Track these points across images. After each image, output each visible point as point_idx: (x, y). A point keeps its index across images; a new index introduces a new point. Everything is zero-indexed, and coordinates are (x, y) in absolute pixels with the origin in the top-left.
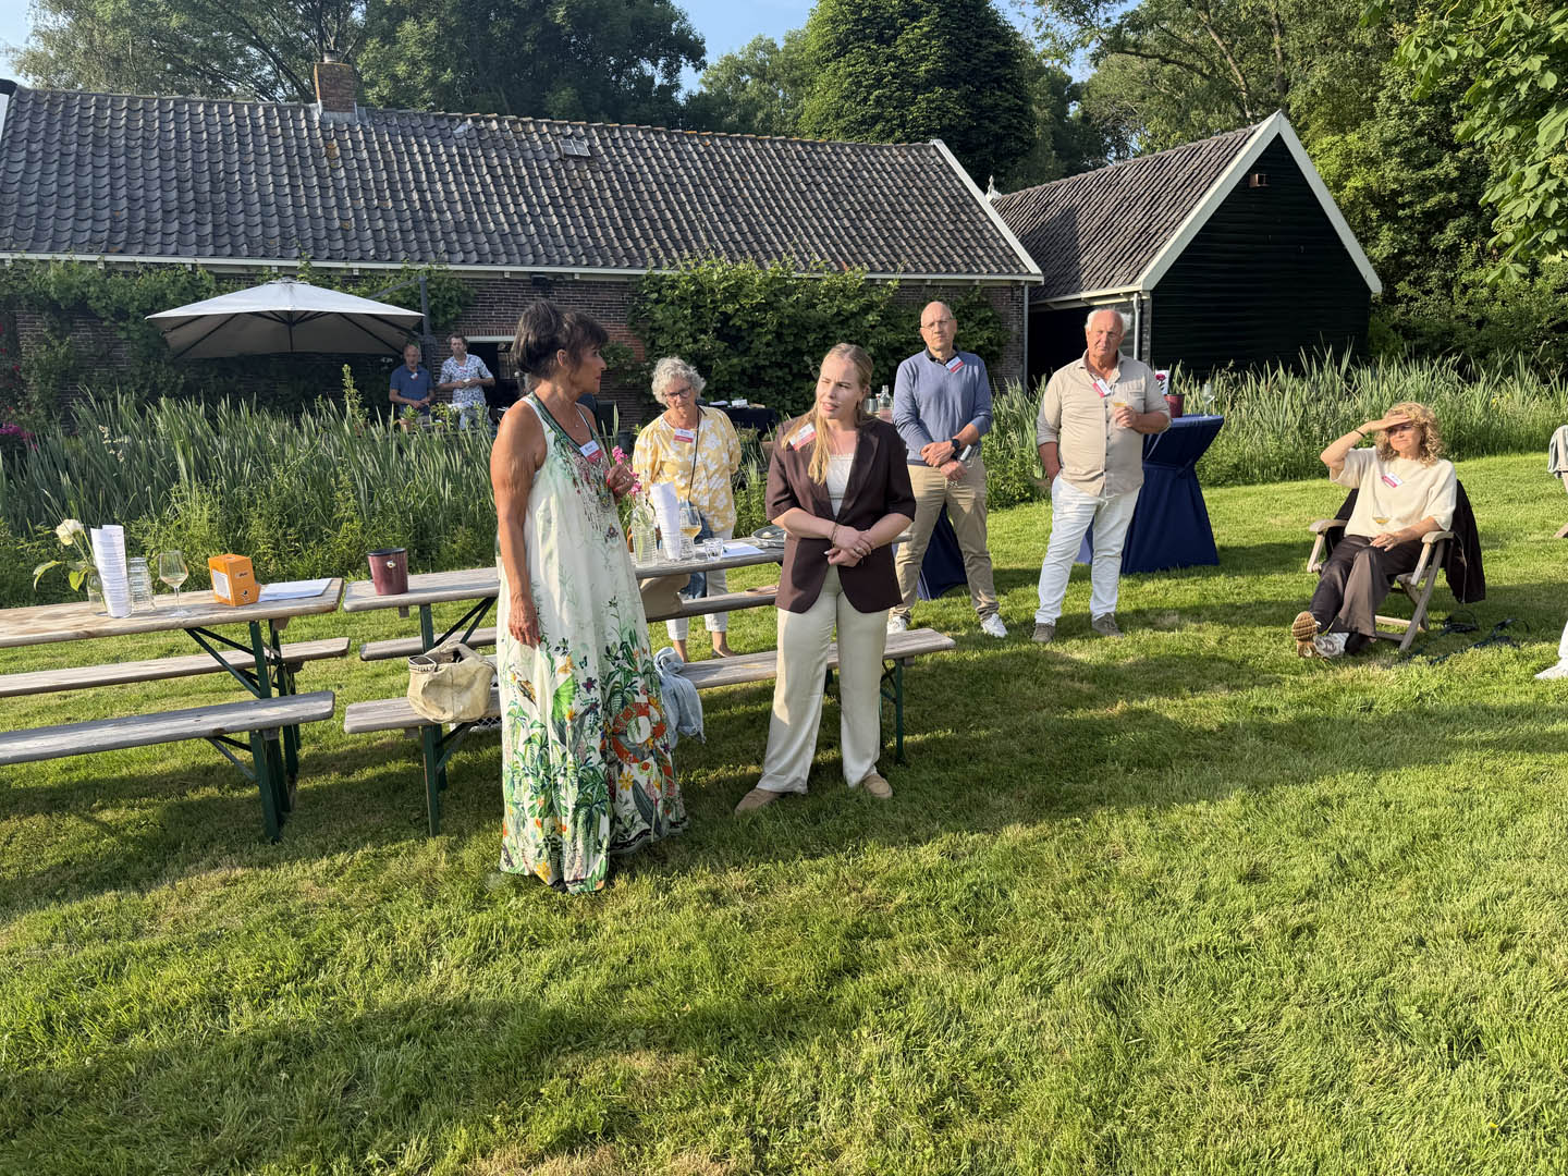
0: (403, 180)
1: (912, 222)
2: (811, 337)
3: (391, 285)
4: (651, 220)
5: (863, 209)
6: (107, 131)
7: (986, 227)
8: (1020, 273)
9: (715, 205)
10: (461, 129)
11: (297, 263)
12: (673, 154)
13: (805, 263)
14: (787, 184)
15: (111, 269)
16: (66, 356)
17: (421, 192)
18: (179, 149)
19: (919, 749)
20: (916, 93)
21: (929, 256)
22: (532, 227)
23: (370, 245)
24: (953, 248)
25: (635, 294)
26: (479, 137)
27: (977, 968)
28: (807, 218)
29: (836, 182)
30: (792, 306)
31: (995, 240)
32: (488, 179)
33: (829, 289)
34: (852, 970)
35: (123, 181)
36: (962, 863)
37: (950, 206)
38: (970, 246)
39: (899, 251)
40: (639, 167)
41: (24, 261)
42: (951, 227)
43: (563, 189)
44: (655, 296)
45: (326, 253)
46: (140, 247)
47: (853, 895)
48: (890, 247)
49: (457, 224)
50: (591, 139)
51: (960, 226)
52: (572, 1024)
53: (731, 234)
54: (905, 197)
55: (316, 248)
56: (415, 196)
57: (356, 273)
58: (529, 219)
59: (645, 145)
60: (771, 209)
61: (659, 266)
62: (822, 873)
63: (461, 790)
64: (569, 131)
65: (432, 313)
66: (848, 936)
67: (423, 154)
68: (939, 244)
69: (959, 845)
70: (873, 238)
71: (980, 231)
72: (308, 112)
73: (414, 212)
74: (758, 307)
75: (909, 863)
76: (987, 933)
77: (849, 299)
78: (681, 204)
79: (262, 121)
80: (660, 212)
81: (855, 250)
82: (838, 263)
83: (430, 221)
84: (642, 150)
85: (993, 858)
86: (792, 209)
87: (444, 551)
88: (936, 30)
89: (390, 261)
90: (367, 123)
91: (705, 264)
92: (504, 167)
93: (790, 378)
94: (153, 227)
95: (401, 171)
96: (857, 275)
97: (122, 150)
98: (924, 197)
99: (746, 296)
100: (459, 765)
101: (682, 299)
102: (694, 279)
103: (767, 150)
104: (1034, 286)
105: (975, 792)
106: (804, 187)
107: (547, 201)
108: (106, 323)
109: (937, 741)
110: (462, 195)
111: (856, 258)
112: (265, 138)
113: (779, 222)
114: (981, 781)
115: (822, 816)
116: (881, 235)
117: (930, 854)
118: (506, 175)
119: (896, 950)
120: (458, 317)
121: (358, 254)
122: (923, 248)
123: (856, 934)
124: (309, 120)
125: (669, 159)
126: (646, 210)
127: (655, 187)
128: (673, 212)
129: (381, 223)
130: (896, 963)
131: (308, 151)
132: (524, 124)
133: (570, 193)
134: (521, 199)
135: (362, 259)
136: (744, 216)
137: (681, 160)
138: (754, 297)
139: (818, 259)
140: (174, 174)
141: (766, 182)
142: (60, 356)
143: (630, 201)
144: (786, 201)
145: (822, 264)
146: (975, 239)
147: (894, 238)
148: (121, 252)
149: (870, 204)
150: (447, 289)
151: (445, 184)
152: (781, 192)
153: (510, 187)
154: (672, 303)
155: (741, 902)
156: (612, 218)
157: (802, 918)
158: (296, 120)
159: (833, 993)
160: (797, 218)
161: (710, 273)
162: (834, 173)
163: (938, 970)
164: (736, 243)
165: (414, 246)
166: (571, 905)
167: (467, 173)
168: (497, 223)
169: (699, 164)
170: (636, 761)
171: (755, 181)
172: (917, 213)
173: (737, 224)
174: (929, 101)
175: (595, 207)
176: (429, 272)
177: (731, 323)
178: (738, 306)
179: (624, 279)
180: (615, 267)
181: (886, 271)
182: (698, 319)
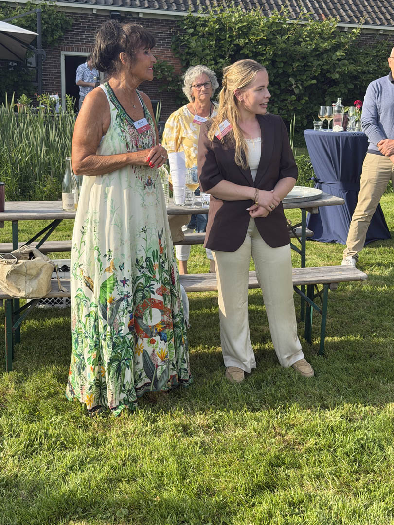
2: (296, 65)
3: (19, 13)
13: (297, 13)
19: (335, 346)
21: (383, 13)
25: (179, 28)
27: (357, 495)
30: (284, 42)
33: (311, 32)
34: (271, 486)
36: (356, 425)
39: (362, 9)
44: (191, 30)
47: (278, 438)
48: (356, 5)
52: (81, 501)
61: (196, 11)
62: (259, 421)
63: (30, 344)
65: (44, 34)
66: (271, 464)
69: (355, 413)
74: (261, 42)
75: (318, 421)
76: (367, 472)
77: (325, 40)
81: (332, 7)
82: (319, 14)
85: (377, 423)
87: (38, 191)
91: (227, 10)
93: (278, 92)
96: (332, 23)
99: (254, 34)
100: (30, 329)
101: (210, 34)
102: (219, 21)
105: (371, 379)
109: (349, 342)
111: (332, 12)
114: (376, 372)
115: (263, 384)
117: (334, 417)
119: (302, 477)
120: (60, 38)
122: (379, 8)
123: (276, 463)
130: (301, 485)
138: (258, 35)
139: (305, 11)
145: (308, 15)
150: (55, 19)
154: (203, 36)
155: (202, 434)
157: (241, 448)
159: (256, 500)
161: (230, 17)
163: (330, 493)
166: (90, 425)
170: (146, 337)
176: (44, 6)
177: (241, 52)
178: (247, 41)
179: (173, 19)
180: (167, 9)
181: (351, 22)
182: (220, 48)
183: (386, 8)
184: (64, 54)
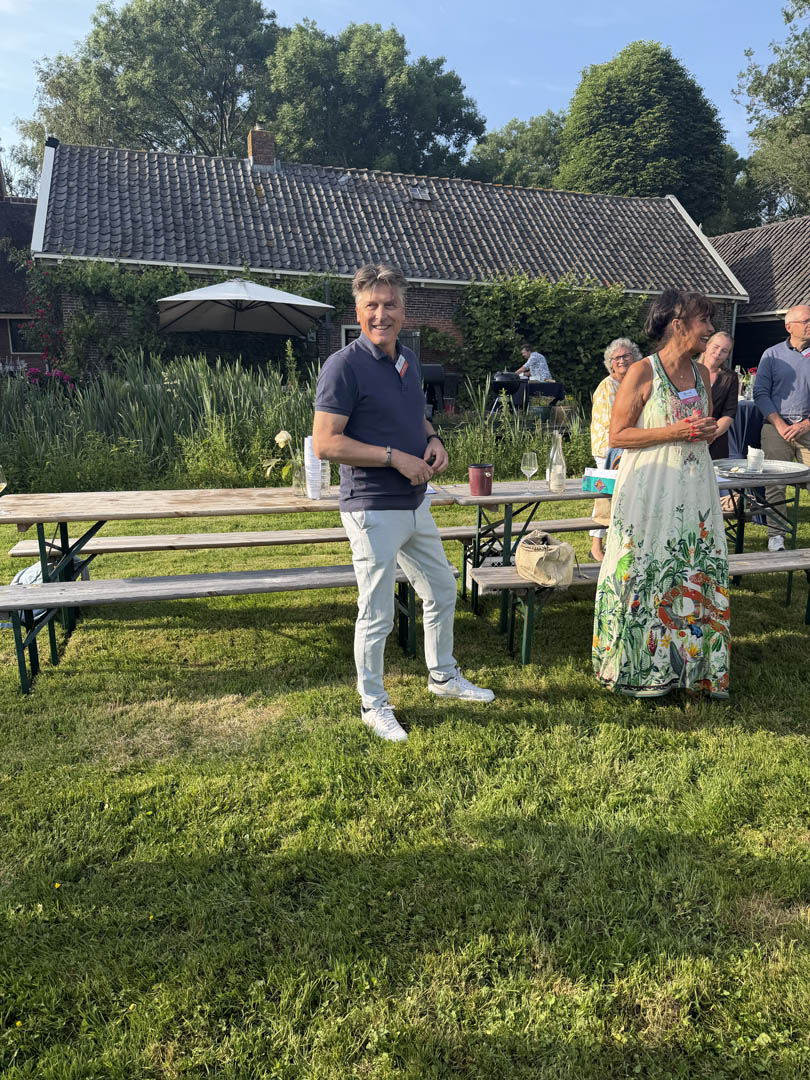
0: (306, 214)
1: (654, 254)
2: (585, 333)
3: (302, 286)
4: (473, 247)
5: (619, 243)
6: (116, 174)
7: (707, 260)
8: (732, 294)
9: (516, 237)
10: (343, 179)
11: (242, 269)
12: (486, 200)
13: (580, 280)
14: (565, 223)
15: (123, 269)
16: (93, 327)
17: (318, 222)
18: (162, 188)
20: (646, 162)
21: (666, 278)
22: (393, 250)
23: (287, 258)
24: (683, 274)
25: (463, 298)
26: (356, 186)
28: (580, 248)
29: (599, 223)
30: (573, 310)
31: (714, 269)
32: (362, 214)
33: (599, 299)
35: (128, 209)
37: (681, 243)
38: (696, 273)
39: (646, 274)
40: (463, 208)
41: (70, 261)
42: (682, 259)
43: (412, 223)
44: (476, 300)
45: (259, 263)
46: (141, 254)
48: (639, 271)
49: (344, 246)
50: (430, 188)
51: (688, 257)
53: (527, 258)
54: (648, 235)
55: (253, 259)
56: (315, 225)
57: (278, 277)
58: (390, 243)
59: (467, 193)
60: (555, 241)
61: (478, 279)
64: (416, 182)
67: (319, 196)
68: (673, 270)
70: (627, 264)
71: (703, 263)
72: (243, 164)
73: (314, 236)
74: (546, 311)
77: (614, 306)
78: (493, 236)
79: (214, 170)
80: (478, 240)
81: (614, 272)
82: (603, 281)
83: (325, 243)
84: (465, 197)
86: (569, 242)
88: (666, 115)
89: (301, 269)
90: (281, 172)
91: (511, 278)
92: (373, 206)
93: (565, 362)
94: (148, 240)
95: (305, 207)
96: (617, 290)
97: (126, 188)
98: (662, 236)
99: (541, 302)
101: (494, 302)
103: (551, 199)
104: (742, 303)
106: (577, 227)
107: (403, 231)
108: (120, 305)
110: (346, 225)
111: (615, 278)
112: (217, 182)
113: (561, 250)
116: (632, 262)
118: (374, 212)
121: (279, 264)
122: (662, 273)
124: (244, 170)
125: (484, 204)
126: (469, 239)
127: (474, 223)
128: (487, 241)
129: (293, 244)
131: (245, 192)
132: (385, 176)
133: (417, 226)
134: (385, 229)
135: (282, 268)
136: (536, 245)
137: (492, 205)
138: (546, 303)
139: (588, 277)
140: (159, 205)
141: (550, 222)
142: (90, 326)
143: (458, 233)
144: (565, 235)
146: (699, 268)
147: (642, 265)
148: (129, 257)
149: (624, 239)
150: (337, 291)
151: (334, 217)
152: (561, 229)
153: (377, 220)
154: (486, 306)
156: (446, 245)
158: (236, 170)
160: (573, 248)
161: (515, 285)
162: (599, 217)
164: (531, 264)
165: (316, 259)
167: (349, 211)
168: (370, 246)
169: (504, 208)
170: (675, 628)
171: (543, 221)
172: (657, 248)
173: (531, 251)
174: (656, 168)
175: (434, 236)
176: (326, 278)
177: (528, 321)
178: (534, 309)
179: (454, 288)
180: (449, 279)
181: (636, 288)
182: (505, 317)
183: (668, 272)
184: (344, 327)
